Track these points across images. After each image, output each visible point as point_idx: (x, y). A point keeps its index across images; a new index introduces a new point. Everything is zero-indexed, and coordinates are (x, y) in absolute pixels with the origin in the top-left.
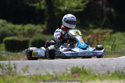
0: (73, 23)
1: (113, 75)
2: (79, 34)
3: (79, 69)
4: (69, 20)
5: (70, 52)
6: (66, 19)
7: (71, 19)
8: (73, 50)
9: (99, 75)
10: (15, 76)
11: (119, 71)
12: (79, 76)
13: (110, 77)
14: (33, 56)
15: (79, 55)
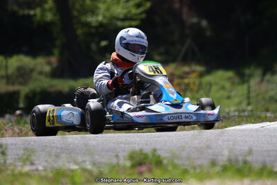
2: (161, 73)
3: (146, 156)
4: (131, 42)
5: (143, 113)
6: (125, 39)
7: (135, 41)
8: (151, 108)
9: (195, 168)
10: (4, 174)
13: (218, 172)
14: (48, 124)
15: (167, 120)
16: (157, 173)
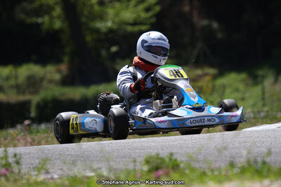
0: (163, 52)
1: (243, 171)
2: (182, 76)
3: (163, 160)
4: (154, 45)
6: (146, 42)
7: (158, 43)
8: (173, 112)
9: (212, 171)
10: (19, 183)
11: (256, 162)
12: (167, 174)
13: (236, 174)
14: (71, 132)
16: (175, 176)
